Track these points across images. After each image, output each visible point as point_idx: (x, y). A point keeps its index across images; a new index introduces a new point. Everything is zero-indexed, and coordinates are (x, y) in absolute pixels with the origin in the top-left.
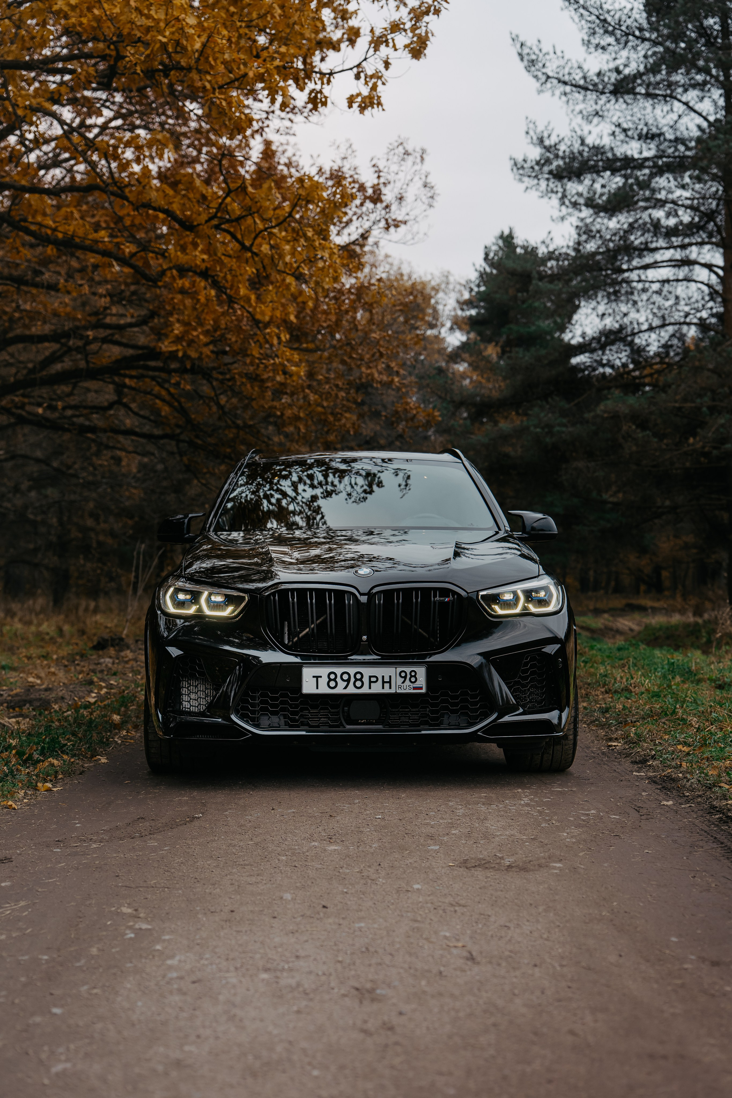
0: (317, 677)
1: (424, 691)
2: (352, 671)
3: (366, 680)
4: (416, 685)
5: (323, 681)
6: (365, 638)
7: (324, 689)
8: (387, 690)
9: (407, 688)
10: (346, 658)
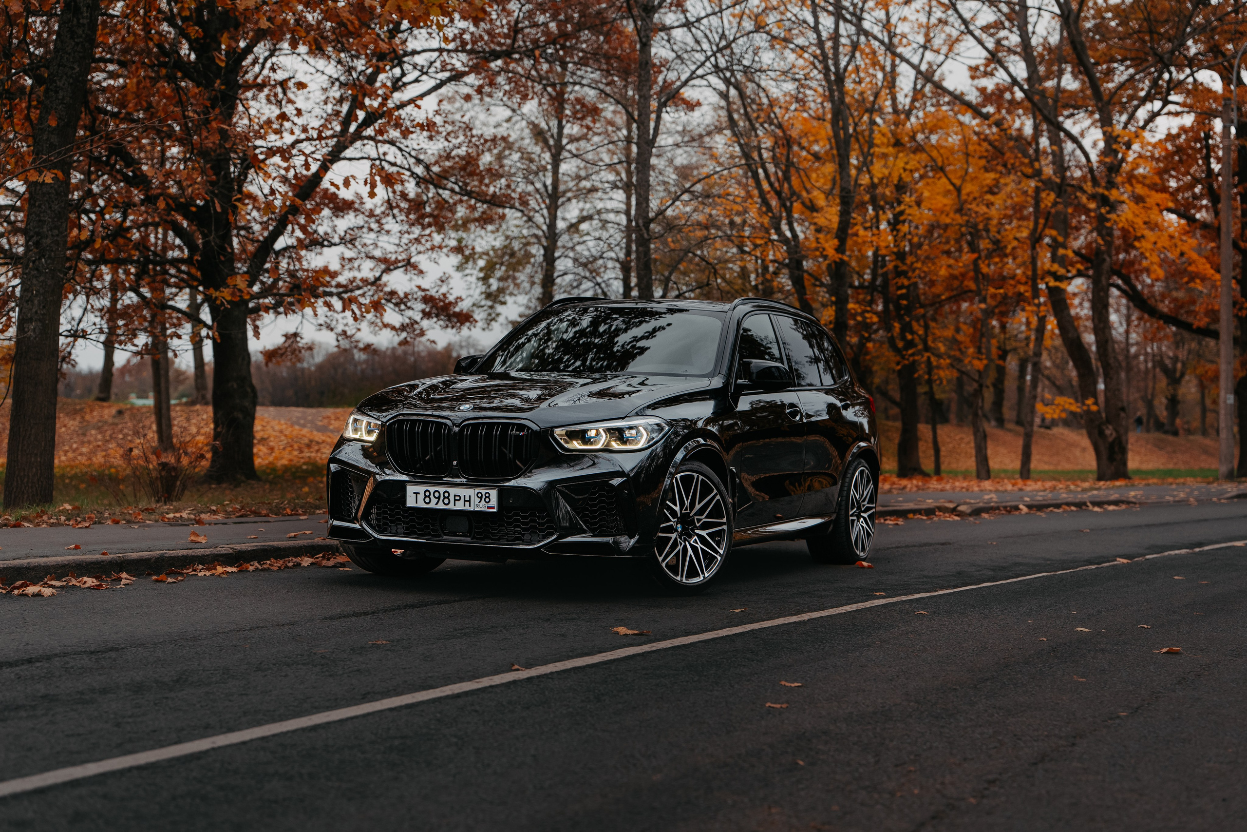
0: (417, 494)
1: (495, 510)
2: (442, 490)
3: (452, 498)
4: (490, 505)
5: (421, 497)
6: (455, 463)
7: (421, 504)
8: (467, 508)
9: (482, 507)
10: (441, 479)
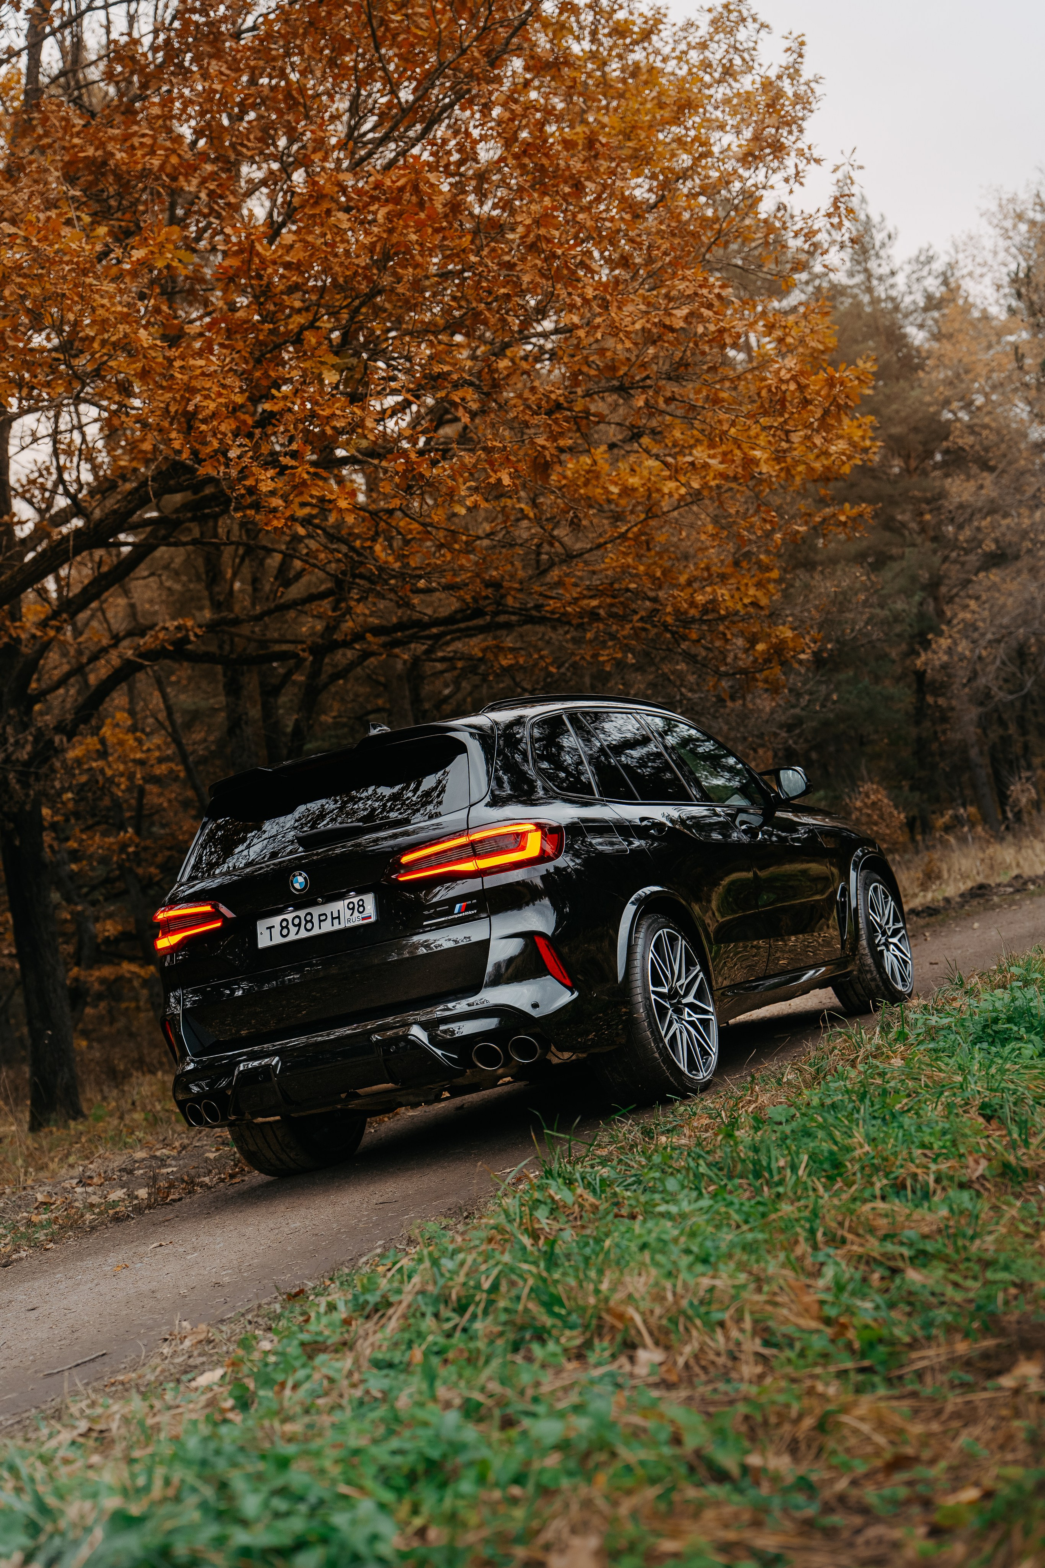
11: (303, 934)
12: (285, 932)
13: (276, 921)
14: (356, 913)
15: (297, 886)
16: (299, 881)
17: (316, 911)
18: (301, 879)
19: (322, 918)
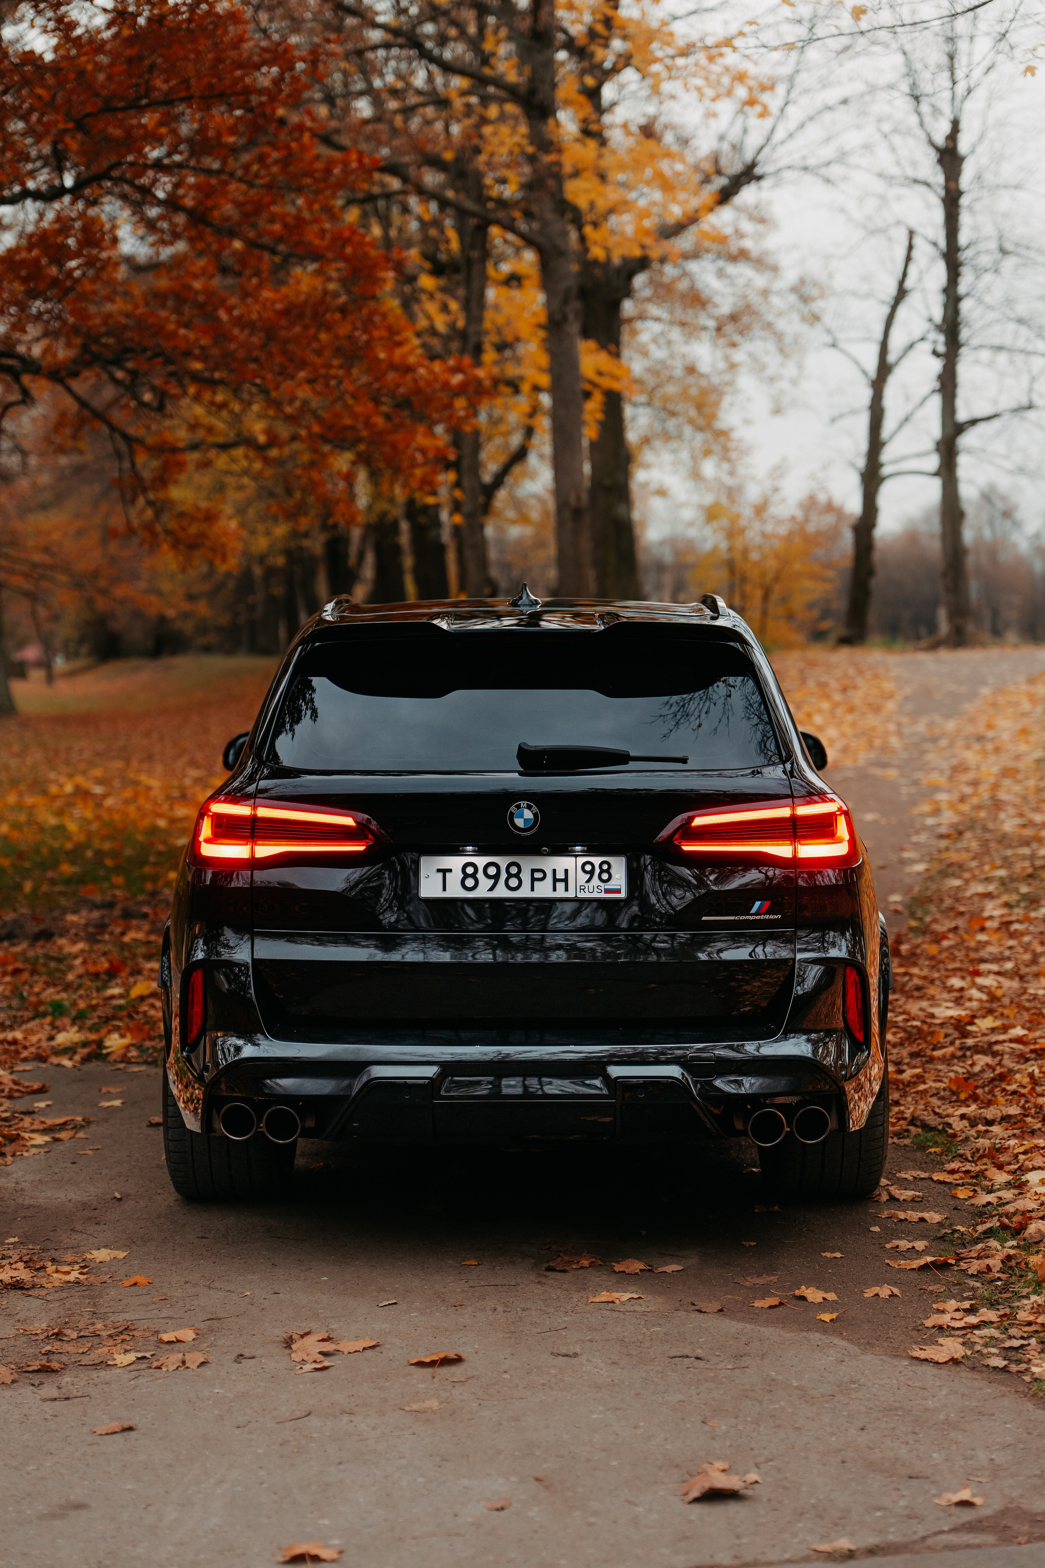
11: (501, 892)
12: (470, 882)
13: (455, 863)
14: (595, 880)
15: (519, 822)
16: (524, 817)
17: (528, 863)
18: (528, 814)
19: (538, 875)
